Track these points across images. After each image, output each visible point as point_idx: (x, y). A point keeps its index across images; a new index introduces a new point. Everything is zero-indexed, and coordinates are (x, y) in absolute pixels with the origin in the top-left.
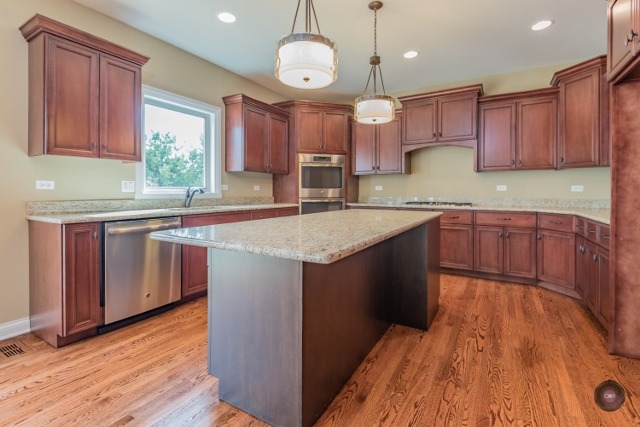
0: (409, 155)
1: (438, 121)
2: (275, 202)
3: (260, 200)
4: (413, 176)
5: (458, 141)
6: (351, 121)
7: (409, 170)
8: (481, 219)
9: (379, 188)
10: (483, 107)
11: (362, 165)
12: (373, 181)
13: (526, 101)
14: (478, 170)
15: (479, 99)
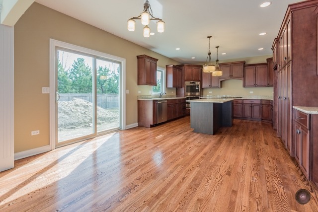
0: (221, 82)
1: (231, 71)
2: (177, 97)
3: (173, 96)
4: (222, 88)
5: (238, 78)
6: (201, 70)
7: (221, 87)
8: (245, 102)
9: (211, 92)
10: (246, 67)
11: (205, 85)
12: (208, 90)
13: (258, 66)
14: (244, 87)
15: (244, 65)
